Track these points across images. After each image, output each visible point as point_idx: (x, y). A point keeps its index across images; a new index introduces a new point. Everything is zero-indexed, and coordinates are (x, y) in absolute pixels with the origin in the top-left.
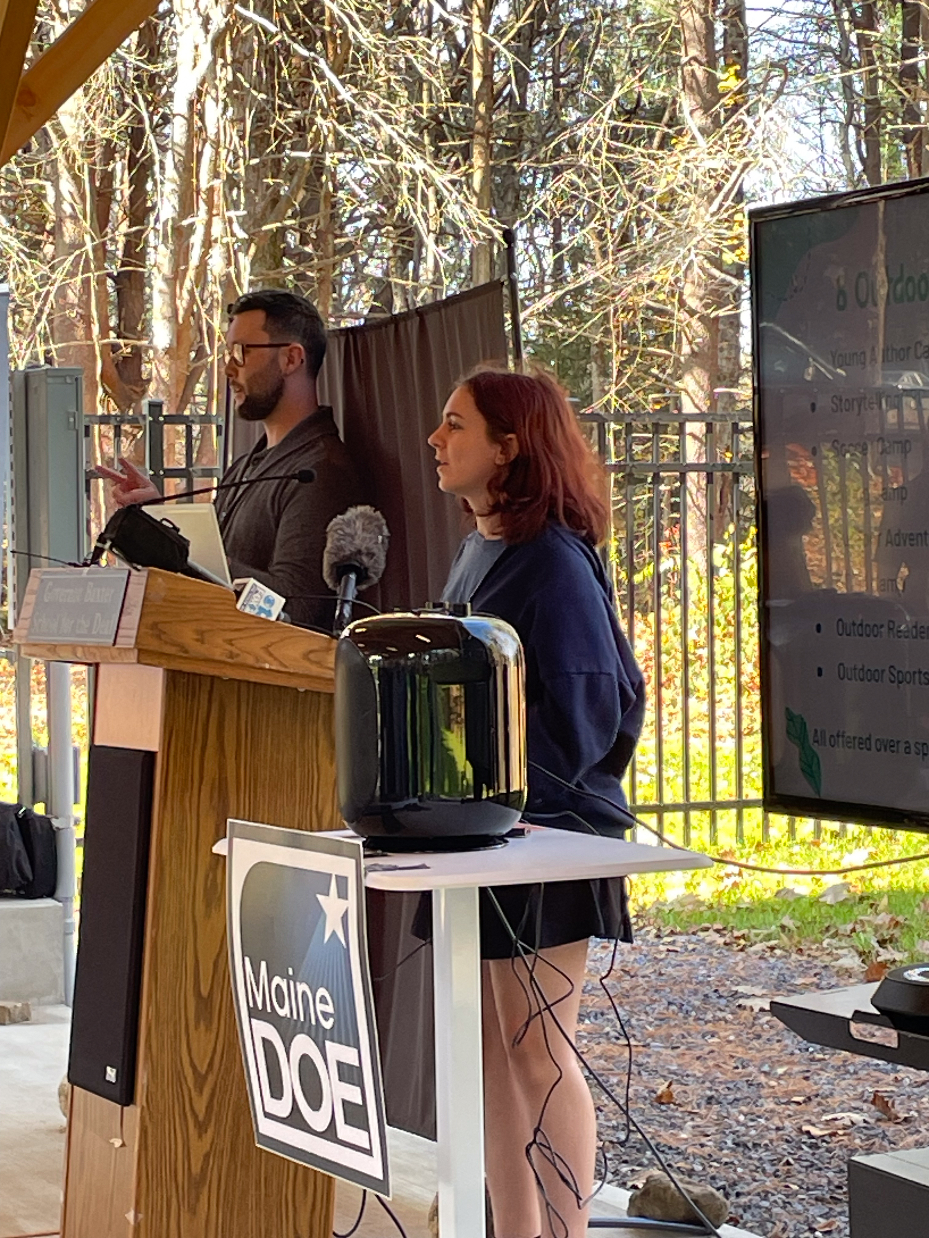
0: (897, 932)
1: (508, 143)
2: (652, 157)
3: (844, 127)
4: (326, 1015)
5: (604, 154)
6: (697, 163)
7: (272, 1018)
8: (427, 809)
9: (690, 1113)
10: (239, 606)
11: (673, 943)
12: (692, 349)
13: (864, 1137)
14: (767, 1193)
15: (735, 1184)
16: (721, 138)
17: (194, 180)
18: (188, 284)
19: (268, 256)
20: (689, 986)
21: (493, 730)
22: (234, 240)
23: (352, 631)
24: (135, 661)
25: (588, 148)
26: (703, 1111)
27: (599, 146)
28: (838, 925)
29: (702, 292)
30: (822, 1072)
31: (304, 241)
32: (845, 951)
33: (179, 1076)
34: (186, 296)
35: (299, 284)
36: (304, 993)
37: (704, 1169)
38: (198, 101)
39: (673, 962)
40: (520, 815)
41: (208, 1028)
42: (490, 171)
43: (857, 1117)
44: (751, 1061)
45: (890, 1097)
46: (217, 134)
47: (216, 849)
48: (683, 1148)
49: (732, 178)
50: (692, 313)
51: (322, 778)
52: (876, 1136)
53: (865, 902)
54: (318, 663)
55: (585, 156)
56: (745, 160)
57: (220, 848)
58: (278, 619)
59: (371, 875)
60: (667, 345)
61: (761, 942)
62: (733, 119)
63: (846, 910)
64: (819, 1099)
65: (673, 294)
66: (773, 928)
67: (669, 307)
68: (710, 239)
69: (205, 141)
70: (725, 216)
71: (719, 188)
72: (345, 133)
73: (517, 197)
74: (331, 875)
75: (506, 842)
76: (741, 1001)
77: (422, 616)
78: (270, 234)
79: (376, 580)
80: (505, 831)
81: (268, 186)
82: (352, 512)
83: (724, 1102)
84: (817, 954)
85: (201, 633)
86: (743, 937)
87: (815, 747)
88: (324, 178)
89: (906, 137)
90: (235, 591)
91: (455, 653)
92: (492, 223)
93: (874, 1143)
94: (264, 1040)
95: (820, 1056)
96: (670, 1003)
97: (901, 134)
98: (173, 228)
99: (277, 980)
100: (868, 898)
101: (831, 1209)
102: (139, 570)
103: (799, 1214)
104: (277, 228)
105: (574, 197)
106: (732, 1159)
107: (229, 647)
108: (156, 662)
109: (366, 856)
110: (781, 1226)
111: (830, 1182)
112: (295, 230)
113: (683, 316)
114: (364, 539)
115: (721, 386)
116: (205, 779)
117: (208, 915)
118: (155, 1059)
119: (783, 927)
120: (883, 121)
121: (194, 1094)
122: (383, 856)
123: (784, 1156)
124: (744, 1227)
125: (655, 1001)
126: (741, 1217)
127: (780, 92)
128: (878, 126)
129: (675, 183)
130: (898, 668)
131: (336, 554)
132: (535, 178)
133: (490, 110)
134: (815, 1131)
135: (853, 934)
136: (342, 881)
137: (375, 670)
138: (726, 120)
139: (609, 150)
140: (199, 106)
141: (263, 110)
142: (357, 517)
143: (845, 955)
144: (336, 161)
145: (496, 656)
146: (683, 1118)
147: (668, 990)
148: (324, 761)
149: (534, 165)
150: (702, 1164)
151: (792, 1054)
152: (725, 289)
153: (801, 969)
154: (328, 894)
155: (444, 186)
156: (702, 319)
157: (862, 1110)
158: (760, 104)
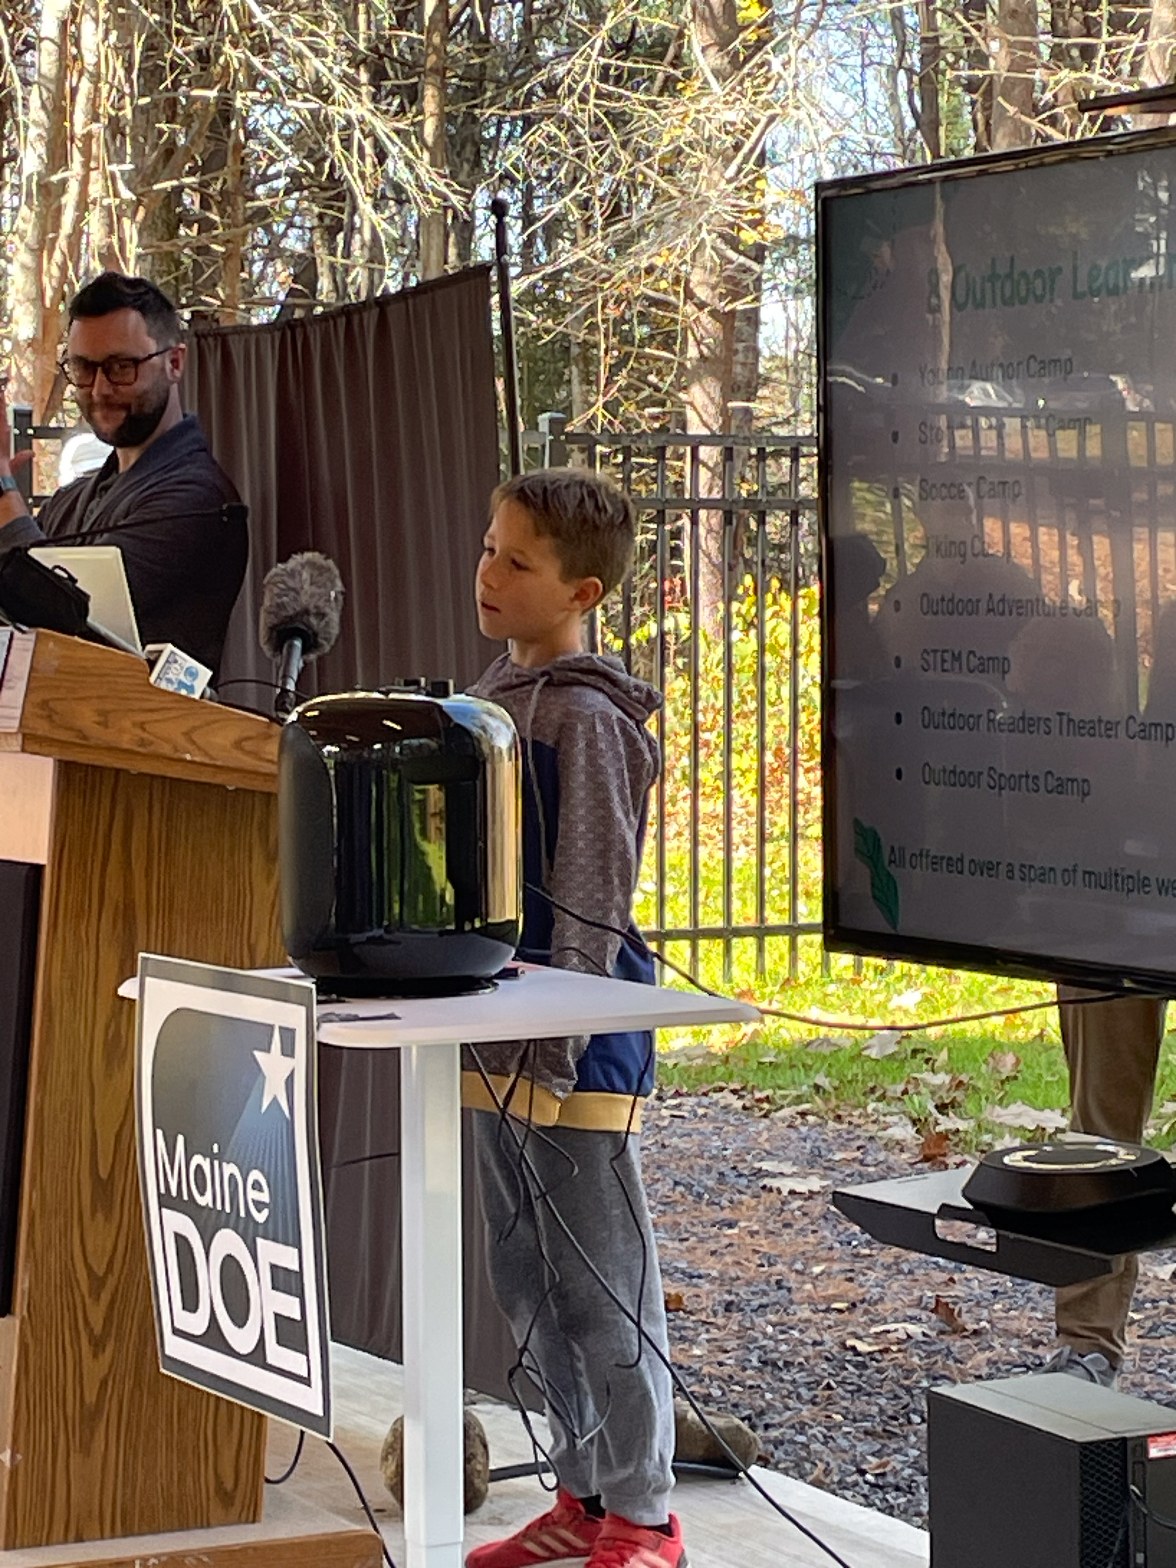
0: (959, 1095)
1: (468, 84)
2: (653, 105)
3: (892, 72)
4: (259, 1205)
5: (592, 100)
6: (709, 115)
7: (189, 1208)
8: (399, 943)
9: (705, 1323)
10: (152, 679)
11: (678, 1107)
12: (701, 352)
13: (923, 1355)
14: (803, 1424)
15: (761, 1413)
16: (741, 83)
17: (67, 124)
18: (57, 256)
19: (159, 222)
20: (700, 1161)
21: (480, 844)
22: (118, 201)
23: (301, 715)
24: (19, 748)
25: (571, 91)
26: (720, 1321)
27: (586, 89)
28: (886, 1085)
29: (714, 279)
30: (869, 1272)
31: (205, 205)
32: (895, 1119)
33: (69, 1280)
34: (55, 271)
35: (200, 259)
36: (232, 1176)
37: (724, 1394)
38: (73, 22)
39: (679, 1131)
40: (514, 951)
41: (108, 1218)
42: (445, 118)
43: (914, 1329)
44: (780, 1256)
45: (955, 1303)
46: (97, 65)
47: (123, 991)
48: (696, 1366)
49: (755, 135)
50: (701, 306)
51: (256, 899)
52: (939, 1352)
53: (919, 1056)
54: (256, 755)
55: (568, 102)
56: (770, 112)
57: (127, 989)
58: (202, 696)
59: (325, 1026)
60: (667, 345)
61: (789, 1105)
62: (757, 59)
63: (896, 1064)
64: (865, 1305)
65: (677, 281)
66: (804, 1088)
67: (672, 298)
68: (726, 212)
69: (81, 74)
70: (745, 182)
71: (737, 147)
72: (260, 67)
73: (478, 151)
74: (272, 1027)
75: (496, 985)
76: (767, 1181)
77: (392, 696)
78: (164, 195)
79: (327, 648)
80: (494, 971)
81: (161, 133)
82: (296, 560)
83: (747, 1309)
84: (862, 1121)
85: (103, 713)
86: (767, 1099)
87: (892, 869)
88: (233, 125)
89: (971, 86)
90: (148, 660)
91: (433, 744)
92: (447, 185)
93: (936, 1362)
94: (177, 1235)
95: (867, 1251)
96: (676, 1183)
97: (965, 82)
98: (39, 185)
99: (197, 1159)
100: (923, 1051)
101: (884, 1445)
102: (23, 632)
103: (845, 1451)
104: (174, 188)
105: (553, 155)
106: (759, 1382)
107: (138, 732)
108: (46, 750)
109: (319, 1002)
110: (821, 1466)
111: (882, 1411)
112: (194, 190)
113: (690, 308)
114: (312, 596)
115: (736, 400)
116: (107, 901)
117: (109, 1076)
118: (39, 1257)
119: (817, 1088)
120: (942, 64)
121: (88, 1301)
122: (338, 1001)
123: (823, 1378)
124: (776, 1468)
125: (658, 1180)
126: (772, 1455)
127: (815, 26)
128: (936, 70)
129: (682, 140)
130: (999, 771)
131: (276, 615)
132: (499, 130)
133: (445, 40)
134: (862, 1347)
135: (906, 1097)
136: (288, 1034)
137: (330, 763)
138: (747, 60)
139: (599, 95)
140: (73, 28)
141: (155, 34)
142: (303, 566)
143: (896, 1124)
144: (248, 103)
145: (485, 748)
146: (695, 1329)
147: (673, 1166)
148: (258, 879)
149: (501, 112)
150: (720, 1388)
151: (831, 1248)
152: (744, 276)
153: (840, 1140)
154: (268, 1050)
155: (388, 137)
156: (714, 313)
157: (920, 1320)
158: (790, 42)
